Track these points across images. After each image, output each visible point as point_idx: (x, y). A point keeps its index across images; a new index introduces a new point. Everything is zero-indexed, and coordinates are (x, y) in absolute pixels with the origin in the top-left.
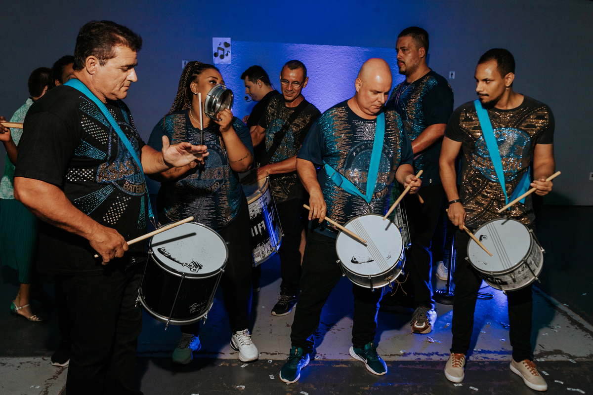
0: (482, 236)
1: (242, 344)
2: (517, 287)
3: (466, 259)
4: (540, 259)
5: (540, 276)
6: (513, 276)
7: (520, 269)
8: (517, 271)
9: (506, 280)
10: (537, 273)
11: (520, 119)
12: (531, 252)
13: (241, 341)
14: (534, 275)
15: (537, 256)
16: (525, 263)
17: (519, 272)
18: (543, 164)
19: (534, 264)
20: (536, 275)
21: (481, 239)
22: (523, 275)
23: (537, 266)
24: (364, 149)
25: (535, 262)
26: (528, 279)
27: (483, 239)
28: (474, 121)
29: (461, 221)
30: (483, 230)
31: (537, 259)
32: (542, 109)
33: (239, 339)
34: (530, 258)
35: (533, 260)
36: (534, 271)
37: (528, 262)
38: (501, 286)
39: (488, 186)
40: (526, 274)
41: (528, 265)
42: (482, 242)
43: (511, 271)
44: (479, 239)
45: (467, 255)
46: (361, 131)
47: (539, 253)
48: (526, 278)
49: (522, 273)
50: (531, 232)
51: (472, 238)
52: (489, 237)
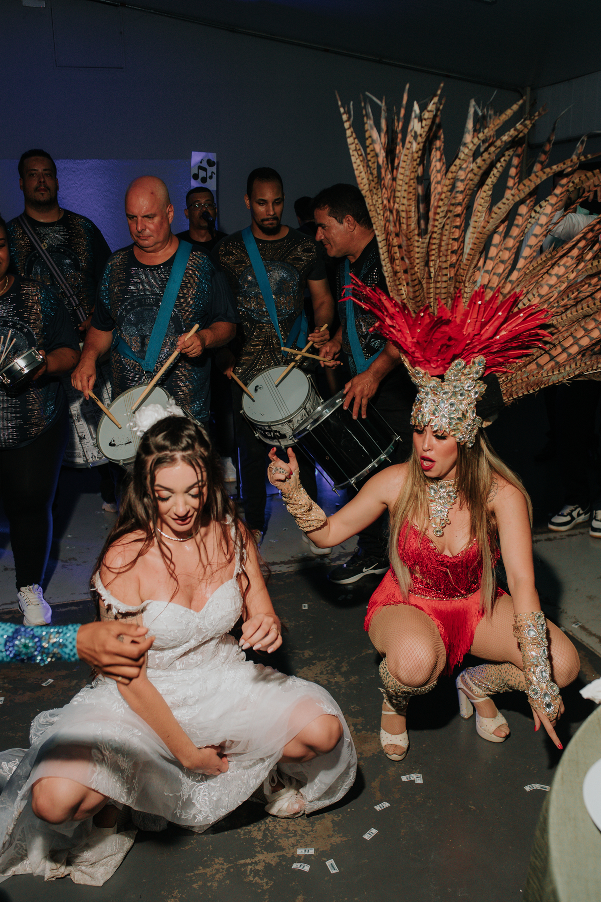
0: (257, 386)
1: (27, 604)
3: (242, 412)
6: (291, 426)
7: (299, 418)
8: (296, 419)
9: (284, 432)
13: (26, 601)
16: (304, 409)
17: (298, 421)
18: (322, 304)
21: (256, 390)
24: (137, 307)
27: (259, 390)
33: (24, 598)
35: (312, 408)
38: (280, 440)
39: (257, 330)
41: (307, 413)
42: (257, 393)
43: (289, 420)
44: (254, 390)
45: (242, 408)
46: (136, 283)
50: (310, 379)
51: (245, 392)
52: (265, 387)
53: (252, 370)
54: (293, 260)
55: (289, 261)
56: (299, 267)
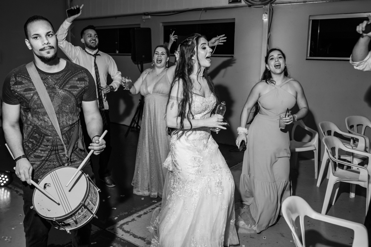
0: (46, 184)
2: (79, 225)
4: (97, 198)
5: (97, 213)
6: (74, 218)
7: (80, 211)
8: (78, 213)
9: (68, 222)
10: (94, 211)
11: (65, 81)
12: (88, 195)
14: (92, 213)
15: (94, 196)
16: (83, 206)
17: (79, 213)
19: (92, 204)
20: (94, 213)
21: (45, 187)
22: (83, 215)
23: (95, 205)
25: (92, 202)
26: (88, 217)
27: (47, 187)
28: (23, 84)
29: (27, 176)
30: (47, 179)
31: (94, 198)
32: (82, 72)
34: (87, 199)
35: (90, 200)
36: (92, 210)
37: (86, 204)
38: (65, 227)
40: (85, 214)
41: (86, 207)
42: (46, 190)
43: (72, 214)
44: (43, 188)
45: (32, 205)
47: (95, 193)
48: (85, 217)
49: (82, 214)
50: (88, 177)
51: (37, 188)
52: (52, 185)
53: (40, 168)
54: (71, 87)
55: (67, 89)
56: (75, 93)
